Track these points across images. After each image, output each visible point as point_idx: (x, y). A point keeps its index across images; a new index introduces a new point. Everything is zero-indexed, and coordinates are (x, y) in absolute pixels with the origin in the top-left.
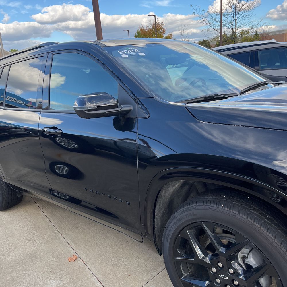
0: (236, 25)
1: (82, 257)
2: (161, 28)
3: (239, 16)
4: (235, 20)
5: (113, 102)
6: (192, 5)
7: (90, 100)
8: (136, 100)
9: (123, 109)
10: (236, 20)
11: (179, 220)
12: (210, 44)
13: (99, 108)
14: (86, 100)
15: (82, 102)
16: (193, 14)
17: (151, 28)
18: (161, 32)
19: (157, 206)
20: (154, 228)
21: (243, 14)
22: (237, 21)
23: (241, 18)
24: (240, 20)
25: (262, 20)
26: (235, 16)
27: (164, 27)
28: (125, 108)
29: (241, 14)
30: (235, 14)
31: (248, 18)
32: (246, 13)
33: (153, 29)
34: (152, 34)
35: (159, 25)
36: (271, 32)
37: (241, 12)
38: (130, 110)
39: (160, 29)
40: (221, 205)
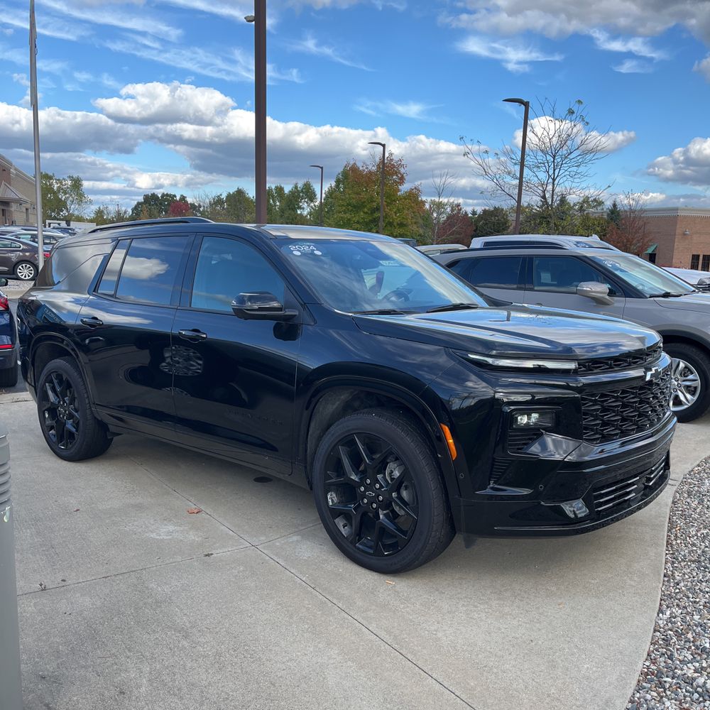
0: (553, 191)
1: (202, 508)
2: (396, 172)
3: (561, 172)
4: (551, 180)
5: (275, 304)
6: (462, 138)
7: (250, 298)
8: (304, 305)
9: (287, 314)
10: (554, 180)
11: (333, 434)
12: (509, 218)
13: (260, 309)
14: (246, 299)
15: (241, 300)
16: (464, 155)
17: (374, 169)
18: (395, 182)
19: (312, 425)
20: (306, 451)
21: (569, 170)
22: (556, 182)
23: (565, 178)
24: (561, 181)
25: (609, 186)
26: (551, 172)
27: (402, 170)
28: (288, 313)
29: (566, 169)
30: (552, 166)
31: (579, 180)
32: (575, 169)
33: (377, 171)
34: (374, 182)
35: (393, 165)
36: (645, 211)
37: (565, 165)
38: (295, 315)
39: (392, 175)
40: (372, 414)
